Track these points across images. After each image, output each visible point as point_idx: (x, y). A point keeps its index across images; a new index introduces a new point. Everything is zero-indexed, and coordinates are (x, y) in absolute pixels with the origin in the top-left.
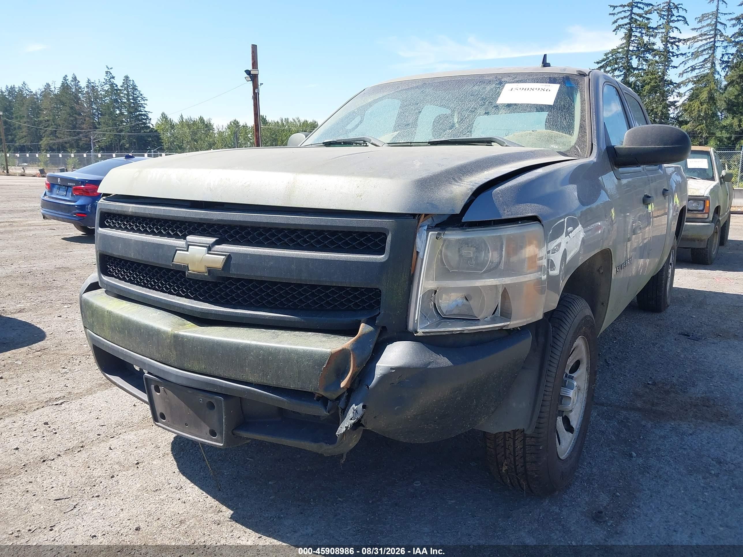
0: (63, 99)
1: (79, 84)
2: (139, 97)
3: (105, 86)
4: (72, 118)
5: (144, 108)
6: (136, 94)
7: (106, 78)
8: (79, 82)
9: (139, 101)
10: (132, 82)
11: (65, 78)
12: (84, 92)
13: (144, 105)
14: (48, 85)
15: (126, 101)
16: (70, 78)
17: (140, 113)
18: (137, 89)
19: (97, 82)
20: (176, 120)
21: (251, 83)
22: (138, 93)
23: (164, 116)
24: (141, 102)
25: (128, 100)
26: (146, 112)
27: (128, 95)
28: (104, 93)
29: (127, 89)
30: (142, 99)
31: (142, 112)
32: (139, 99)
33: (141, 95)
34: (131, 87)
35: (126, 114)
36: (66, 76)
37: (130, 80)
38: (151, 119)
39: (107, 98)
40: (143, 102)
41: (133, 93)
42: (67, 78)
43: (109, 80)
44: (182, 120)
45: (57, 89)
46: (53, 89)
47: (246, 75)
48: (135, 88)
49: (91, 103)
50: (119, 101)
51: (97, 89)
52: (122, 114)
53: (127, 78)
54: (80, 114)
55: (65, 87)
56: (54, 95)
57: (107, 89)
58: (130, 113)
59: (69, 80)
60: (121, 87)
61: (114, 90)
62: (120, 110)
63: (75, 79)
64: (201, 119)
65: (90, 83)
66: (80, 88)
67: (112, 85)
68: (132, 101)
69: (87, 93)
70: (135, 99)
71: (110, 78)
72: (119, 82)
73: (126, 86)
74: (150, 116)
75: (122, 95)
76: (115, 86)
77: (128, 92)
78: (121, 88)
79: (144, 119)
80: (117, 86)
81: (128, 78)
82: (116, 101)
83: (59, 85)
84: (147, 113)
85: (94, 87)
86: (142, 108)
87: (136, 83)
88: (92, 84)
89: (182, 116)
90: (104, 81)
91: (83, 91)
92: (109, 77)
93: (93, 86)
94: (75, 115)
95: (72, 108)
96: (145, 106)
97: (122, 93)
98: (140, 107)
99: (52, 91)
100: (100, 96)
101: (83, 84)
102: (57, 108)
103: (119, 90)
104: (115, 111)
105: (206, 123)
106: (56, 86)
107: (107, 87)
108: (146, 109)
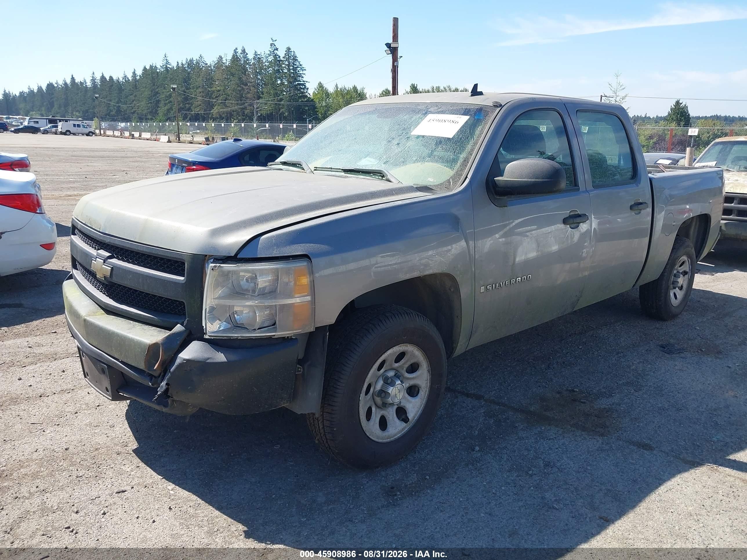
0: (233, 71)
1: (247, 56)
2: (298, 67)
3: (269, 57)
4: (239, 88)
5: (303, 77)
6: (296, 65)
7: (271, 50)
8: (247, 54)
9: (299, 71)
10: (293, 53)
11: (235, 51)
12: (251, 64)
13: (302, 75)
14: (221, 58)
15: (286, 71)
16: (239, 51)
17: (299, 82)
18: (297, 60)
19: (262, 54)
20: (331, 89)
21: (391, 55)
22: (297, 63)
23: (321, 86)
24: (300, 73)
25: (289, 70)
26: (304, 81)
27: (289, 65)
28: (268, 64)
29: (288, 60)
30: (301, 69)
31: (301, 81)
32: (298, 69)
33: (301, 65)
34: (292, 58)
35: (287, 83)
36: (237, 49)
37: (291, 51)
38: (308, 88)
39: (270, 69)
40: (301, 72)
41: (294, 64)
42: (237, 51)
43: (273, 51)
44: (337, 89)
45: (228, 61)
46: (225, 61)
47: (386, 48)
48: (295, 59)
49: (256, 74)
50: (281, 71)
51: (262, 60)
52: (282, 83)
53: (289, 49)
54: (246, 85)
55: (235, 59)
56: (226, 67)
57: (270, 60)
58: (290, 82)
59: (239, 53)
60: (284, 58)
61: (277, 61)
62: (281, 80)
63: (244, 51)
64: (355, 88)
65: (256, 55)
66: (248, 60)
67: (275, 56)
68: (292, 71)
69: (254, 64)
70: (295, 69)
71: (274, 50)
72: (281, 53)
73: (288, 57)
74: (307, 85)
75: (283, 66)
76: (277, 57)
77: (289, 62)
78: (283, 59)
79: (302, 88)
80: (279, 57)
81: (290, 49)
82: (278, 71)
83: (230, 57)
84: (305, 82)
85: (260, 59)
86: (300, 78)
87: (297, 54)
88: (258, 56)
89: (337, 86)
90: (269, 53)
91: (250, 63)
92: (273, 49)
93: (259, 58)
94: (242, 86)
95: (240, 79)
96: (303, 76)
97: (284, 64)
98: (299, 76)
99: (224, 63)
100: (265, 67)
101: (251, 56)
102: (228, 79)
103: (281, 61)
104: (276, 81)
105: (359, 92)
106: (227, 59)
107: (271, 58)
108: (304, 79)
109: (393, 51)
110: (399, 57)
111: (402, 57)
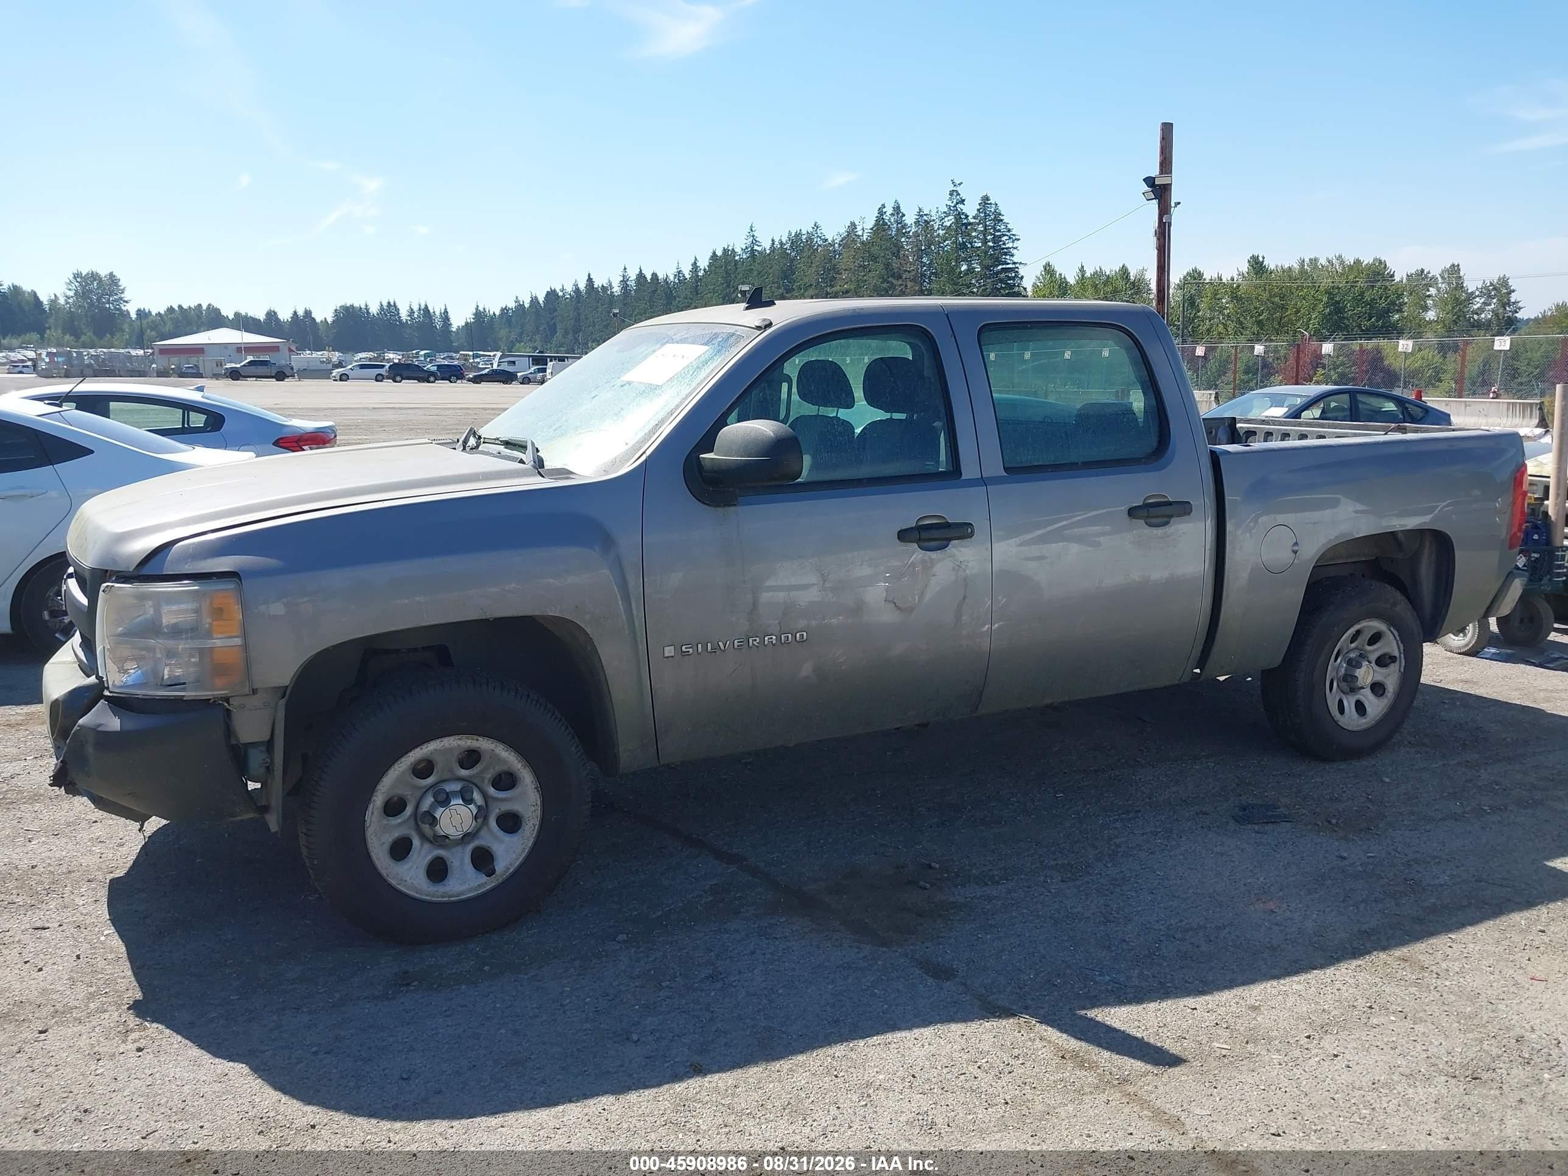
0: (875, 250)
1: (904, 219)
2: (1004, 235)
3: (946, 219)
4: (885, 285)
5: (1012, 255)
6: (999, 231)
7: (949, 203)
8: (904, 215)
9: (1004, 244)
10: (994, 206)
11: (881, 212)
12: (911, 234)
13: (1011, 250)
14: (853, 225)
15: (980, 245)
16: (889, 210)
17: (1004, 266)
18: (1002, 220)
19: (933, 214)
20: (1071, 276)
21: (1155, 202)
22: (1003, 227)
23: (1048, 269)
24: (1007, 246)
25: (985, 242)
26: (1014, 263)
27: (985, 232)
28: (944, 231)
29: (983, 221)
30: (1010, 238)
31: (1008, 264)
32: (1004, 238)
33: (1009, 231)
34: (993, 217)
35: (979, 270)
36: (883, 206)
37: (991, 204)
38: (1022, 277)
39: (947, 242)
40: (1010, 245)
41: (996, 230)
42: (884, 210)
43: (955, 206)
44: (1083, 276)
45: (866, 231)
46: (860, 233)
47: (1146, 188)
48: (998, 219)
49: (920, 253)
50: (969, 246)
51: (933, 225)
52: (970, 271)
53: (985, 199)
54: (900, 277)
55: (880, 225)
56: (863, 243)
57: (948, 224)
58: (986, 267)
59: (887, 214)
60: (974, 218)
61: (961, 224)
62: (969, 265)
63: (897, 209)
64: (1124, 271)
65: (922, 216)
66: (904, 226)
67: (959, 216)
68: (991, 244)
69: (916, 234)
70: (996, 239)
71: (957, 203)
72: (971, 209)
73: (982, 215)
74: (1022, 271)
75: (974, 234)
76: (963, 217)
77: (985, 226)
78: (972, 221)
79: (1010, 278)
80: (967, 216)
81: (988, 199)
82: (963, 246)
83: (870, 223)
84: (1017, 265)
85: (928, 223)
86: (1008, 257)
87: (1002, 209)
88: (925, 218)
89: (1082, 270)
90: (946, 210)
91: (909, 232)
92: (955, 201)
93: (926, 221)
94: (890, 279)
95: (888, 266)
96: (1014, 251)
97: (975, 230)
98: (1006, 254)
99: (859, 236)
100: (937, 239)
101: (910, 219)
102: (864, 267)
103: (970, 224)
104: (958, 265)
105: (1132, 278)
106: (866, 225)
107: (949, 221)
108: (1015, 259)
109: (1160, 191)
110: (1173, 205)
111: (1179, 203)
